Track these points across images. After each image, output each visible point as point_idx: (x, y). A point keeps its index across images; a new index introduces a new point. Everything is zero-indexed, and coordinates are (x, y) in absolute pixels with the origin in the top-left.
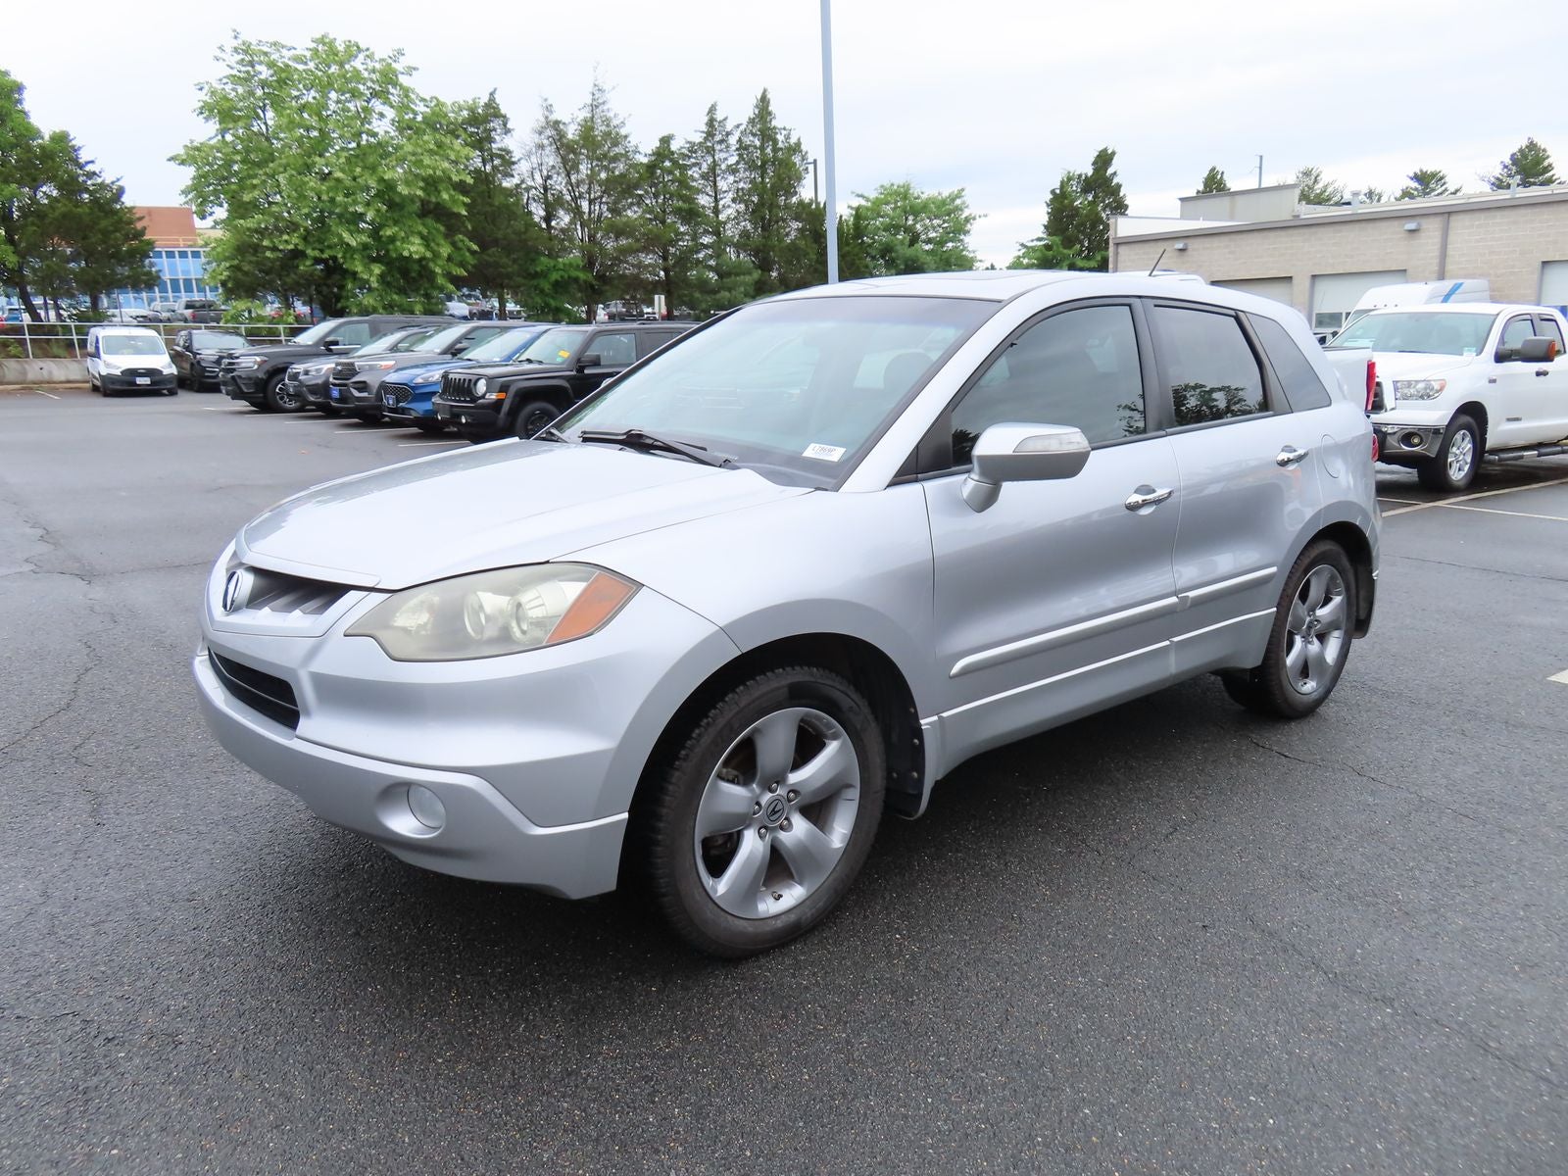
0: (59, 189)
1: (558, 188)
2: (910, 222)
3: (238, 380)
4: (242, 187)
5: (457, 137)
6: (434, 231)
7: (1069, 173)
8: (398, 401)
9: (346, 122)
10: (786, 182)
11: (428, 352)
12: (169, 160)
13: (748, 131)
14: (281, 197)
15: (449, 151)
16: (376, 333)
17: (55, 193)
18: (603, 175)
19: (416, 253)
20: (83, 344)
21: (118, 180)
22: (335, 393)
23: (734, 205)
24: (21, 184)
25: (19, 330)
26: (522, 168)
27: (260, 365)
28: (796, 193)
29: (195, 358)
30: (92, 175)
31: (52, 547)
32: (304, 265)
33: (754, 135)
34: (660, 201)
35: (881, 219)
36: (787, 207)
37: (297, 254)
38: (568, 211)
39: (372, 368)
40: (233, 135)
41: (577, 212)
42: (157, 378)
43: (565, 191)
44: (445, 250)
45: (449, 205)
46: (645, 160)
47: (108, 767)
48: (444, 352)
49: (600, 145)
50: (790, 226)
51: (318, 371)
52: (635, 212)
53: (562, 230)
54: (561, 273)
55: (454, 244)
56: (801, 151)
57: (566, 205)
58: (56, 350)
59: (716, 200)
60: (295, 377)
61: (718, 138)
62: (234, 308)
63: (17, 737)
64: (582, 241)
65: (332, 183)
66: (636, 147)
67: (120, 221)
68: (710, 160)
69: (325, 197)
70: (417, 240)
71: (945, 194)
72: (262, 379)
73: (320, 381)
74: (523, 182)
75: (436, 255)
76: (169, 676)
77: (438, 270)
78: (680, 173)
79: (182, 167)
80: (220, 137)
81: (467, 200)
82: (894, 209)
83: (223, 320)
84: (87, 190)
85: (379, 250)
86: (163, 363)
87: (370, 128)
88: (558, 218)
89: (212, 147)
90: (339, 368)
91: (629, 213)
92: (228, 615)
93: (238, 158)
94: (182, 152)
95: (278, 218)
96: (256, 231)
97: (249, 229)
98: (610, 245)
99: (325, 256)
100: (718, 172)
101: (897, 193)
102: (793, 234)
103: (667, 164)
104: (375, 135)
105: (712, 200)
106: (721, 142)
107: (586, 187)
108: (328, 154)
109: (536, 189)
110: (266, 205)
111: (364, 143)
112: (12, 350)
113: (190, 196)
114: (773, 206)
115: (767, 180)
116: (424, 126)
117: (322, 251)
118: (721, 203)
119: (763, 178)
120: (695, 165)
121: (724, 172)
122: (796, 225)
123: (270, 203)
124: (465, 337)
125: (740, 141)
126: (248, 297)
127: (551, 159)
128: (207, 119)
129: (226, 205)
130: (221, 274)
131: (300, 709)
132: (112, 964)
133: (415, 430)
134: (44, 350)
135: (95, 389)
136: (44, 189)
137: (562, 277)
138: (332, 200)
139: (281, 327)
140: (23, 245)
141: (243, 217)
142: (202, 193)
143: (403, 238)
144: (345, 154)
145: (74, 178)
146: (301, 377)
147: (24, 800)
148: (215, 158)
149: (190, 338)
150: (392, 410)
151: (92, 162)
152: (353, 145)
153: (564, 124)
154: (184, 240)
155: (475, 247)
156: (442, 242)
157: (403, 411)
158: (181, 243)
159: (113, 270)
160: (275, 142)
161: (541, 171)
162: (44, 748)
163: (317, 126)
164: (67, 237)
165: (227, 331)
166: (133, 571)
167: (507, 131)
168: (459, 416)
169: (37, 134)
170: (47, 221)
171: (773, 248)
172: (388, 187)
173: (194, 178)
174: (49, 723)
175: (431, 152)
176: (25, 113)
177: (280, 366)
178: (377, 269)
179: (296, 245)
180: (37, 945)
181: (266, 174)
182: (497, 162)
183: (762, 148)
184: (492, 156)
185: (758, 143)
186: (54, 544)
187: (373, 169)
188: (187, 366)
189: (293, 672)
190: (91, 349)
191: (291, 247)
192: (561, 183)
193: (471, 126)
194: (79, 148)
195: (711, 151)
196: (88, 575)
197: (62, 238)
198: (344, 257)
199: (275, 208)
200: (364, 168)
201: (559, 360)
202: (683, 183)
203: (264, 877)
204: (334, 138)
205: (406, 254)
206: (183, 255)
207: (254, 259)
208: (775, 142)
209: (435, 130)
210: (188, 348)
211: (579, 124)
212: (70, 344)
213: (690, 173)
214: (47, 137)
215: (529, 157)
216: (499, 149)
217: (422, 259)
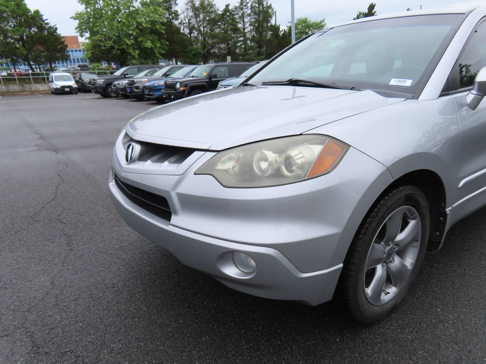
0: (37, 28)
1: (193, 23)
2: (307, 31)
3: (97, 88)
4: (94, 26)
5: (161, 7)
6: (154, 39)
7: (360, 12)
8: (149, 92)
9: (125, 3)
10: (267, 18)
11: (158, 76)
12: (71, 18)
13: (254, 2)
14: (106, 29)
15: (158, 12)
16: (140, 71)
17: (36, 30)
18: (208, 18)
19: (149, 46)
20: (48, 78)
21: (55, 25)
22: (129, 90)
23: (250, 27)
24: (26, 28)
25: (28, 75)
26: (182, 17)
27: (104, 82)
28: (270, 22)
29: (82, 82)
30: (47, 24)
31: (44, 141)
32: (114, 51)
33: (256, 3)
34: (226, 26)
35: (298, 30)
36: (267, 27)
37: (112, 48)
38: (196, 31)
39: (140, 81)
40: (90, 9)
41: (199, 31)
42: (71, 88)
43: (195, 24)
44: (158, 45)
45: (159, 30)
46: (221, 13)
47: (72, 224)
48: (163, 76)
49: (206, 8)
50: (268, 33)
51: (122, 83)
52: (218, 30)
53: (195, 37)
54: (195, 51)
55: (161, 43)
56: (271, 8)
57: (196, 29)
58: (40, 81)
59: (244, 26)
60: (115, 86)
61: (244, 4)
62: (93, 66)
63: (36, 211)
64: (201, 40)
65: (121, 24)
66: (218, 8)
67: (57, 38)
68: (242, 12)
69: (120, 28)
70: (149, 42)
71: (319, 21)
72: (104, 87)
73: (123, 87)
74: (182, 21)
75: (156, 46)
76: (89, 186)
77: (156, 51)
78: (232, 17)
79: (75, 20)
80: (86, 10)
81: (164, 28)
82: (302, 27)
83: (90, 70)
84: (46, 29)
85: (138, 45)
86: (72, 83)
87: (133, 5)
88: (194, 33)
89: (84, 13)
90: (129, 82)
91: (216, 31)
92: (129, 164)
93: (92, 17)
94: (74, 15)
95: (105, 36)
96: (99, 40)
97: (97, 40)
98: (210, 41)
99: (121, 48)
100: (245, 16)
101: (303, 21)
102: (269, 36)
103: (228, 14)
104: (134, 7)
105: (242, 25)
106: (245, 6)
107: (202, 22)
108: (120, 15)
109: (186, 23)
110: (101, 32)
111: (131, 10)
112: (27, 81)
113: (78, 30)
114: (262, 27)
115: (261, 18)
116: (150, 4)
117: (120, 46)
118: (246, 26)
119: (259, 17)
120: (237, 14)
121: (246, 16)
122: (270, 33)
123: (102, 31)
124: (169, 70)
125: (251, 5)
126: (97, 62)
127: (191, 14)
128: (81, 4)
129: (89, 33)
130: (89, 55)
131: (171, 211)
132: (85, 322)
133: (155, 102)
134: (36, 81)
135: (53, 93)
136: (33, 29)
137: (195, 52)
138: (122, 30)
139: (108, 71)
140: (28, 47)
141: (95, 36)
142: (81, 29)
143: (145, 41)
144: (125, 14)
145: (42, 25)
146: (117, 86)
147: (41, 238)
148: (85, 17)
149: (80, 75)
150: (147, 95)
151: (47, 20)
152: (128, 11)
153: (195, 1)
154: (76, 46)
155: (168, 43)
156: (157, 42)
157: (151, 95)
158: (75, 47)
159: (55, 55)
160: (103, 11)
161: (188, 18)
162: (47, 216)
163: (116, 5)
164: (41, 44)
165: (92, 73)
166: (71, 148)
167: (176, 4)
168: (171, 96)
169: (29, 11)
170: (34, 40)
171: (263, 41)
172: (140, 24)
173: (79, 24)
174: (48, 206)
175: (153, 12)
176: (25, 4)
177: (110, 83)
178: (137, 52)
179: (111, 45)
180: (51, 311)
181: (101, 22)
182: (173, 15)
183: (259, 7)
184: (172, 13)
185: (257, 5)
186: (44, 140)
187: (134, 18)
188: (80, 85)
189: (168, 192)
190: (50, 80)
191: (110, 45)
192: (194, 21)
193: (165, 3)
194: (43, 15)
195: (242, 9)
196: (56, 150)
197: (40, 45)
198: (127, 48)
199: (104, 33)
200: (132, 18)
201: (203, 76)
202: (233, 20)
203: (142, 275)
204: (122, 9)
205: (146, 46)
206: (76, 51)
207: (98, 49)
208: (263, 5)
209: (154, 5)
210: (80, 79)
211: (199, 1)
212: (44, 79)
213: (235, 17)
214: (32, 12)
215: (184, 13)
216: (174, 11)
217: (152, 48)
